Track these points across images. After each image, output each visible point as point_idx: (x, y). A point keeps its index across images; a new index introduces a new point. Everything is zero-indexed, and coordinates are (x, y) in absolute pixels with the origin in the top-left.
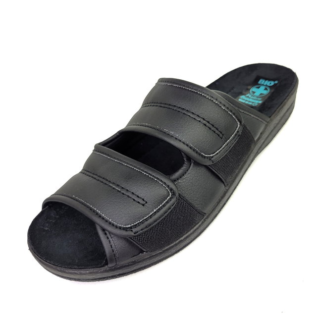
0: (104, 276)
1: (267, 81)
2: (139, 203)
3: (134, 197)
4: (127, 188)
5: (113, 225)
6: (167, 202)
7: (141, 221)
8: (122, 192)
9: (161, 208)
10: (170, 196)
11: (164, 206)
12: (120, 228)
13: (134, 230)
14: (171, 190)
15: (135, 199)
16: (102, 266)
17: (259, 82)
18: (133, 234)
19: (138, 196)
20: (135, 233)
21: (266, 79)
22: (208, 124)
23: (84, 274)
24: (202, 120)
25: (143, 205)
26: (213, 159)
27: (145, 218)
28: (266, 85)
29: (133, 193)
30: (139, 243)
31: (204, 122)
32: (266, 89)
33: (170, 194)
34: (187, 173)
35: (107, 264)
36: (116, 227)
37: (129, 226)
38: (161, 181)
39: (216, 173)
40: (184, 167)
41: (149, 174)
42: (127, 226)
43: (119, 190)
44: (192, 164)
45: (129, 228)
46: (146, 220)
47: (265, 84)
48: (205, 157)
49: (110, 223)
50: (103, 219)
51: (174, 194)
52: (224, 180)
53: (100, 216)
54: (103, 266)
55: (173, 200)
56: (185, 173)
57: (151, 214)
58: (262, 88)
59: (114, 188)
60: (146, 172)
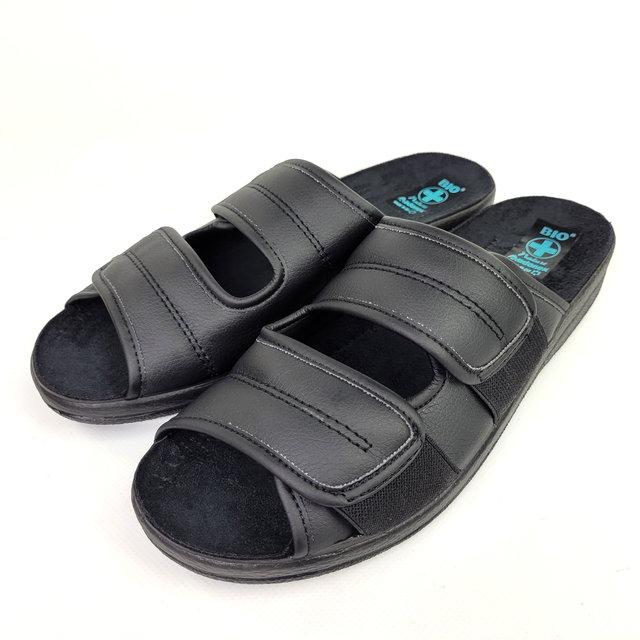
0: (281, 575)
1: (556, 232)
2: (358, 445)
3: (349, 434)
4: (337, 418)
5: (311, 483)
6: (406, 448)
7: (360, 478)
8: (328, 423)
9: (395, 458)
10: (412, 437)
11: (400, 454)
12: (324, 489)
13: (349, 494)
14: (414, 425)
15: (352, 438)
16: (283, 557)
17: (542, 232)
18: (346, 502)
19: (356, 434)
20: (349, 501)
21: (554, 228)
22: (482, 314)
23: (248, 569)
24: (473, 306)
25: (365, 450)
26: (482, 374)
27: (368, 474)
28: (555, 239)
29: (347, 427)
30: (354, 518)
31: (477, 309)
32: (554, 246)
33: (412, 433)
34: (438, 396)
35: (292, 554)
36: (317, 487)
37: (341, 487)
38: (397, 408)
39: (484, 398)
40: (434, 386)
41: (376, 394)
42: (336, 487)
43: (322, 419)
44: (447, 382)
45: (339, 490)
46: (370, 477)
47: (552, 236)
48: (470, 371)
49: (305, 480)
50: (292, 470)
51: (417, 433)
52: (494, 412)
53: (286, 466)
54: (286, 557)
55: (416, 445)
56: (434, 396)
57: (378, 467)
58: (548, 243)
59: (311, 416)
60: (369, 390)
